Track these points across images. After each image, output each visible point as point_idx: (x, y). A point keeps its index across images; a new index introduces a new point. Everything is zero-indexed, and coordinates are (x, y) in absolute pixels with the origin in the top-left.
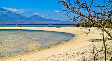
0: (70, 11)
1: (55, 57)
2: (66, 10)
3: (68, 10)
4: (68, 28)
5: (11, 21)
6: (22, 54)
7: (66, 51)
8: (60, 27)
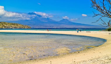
0: (103, 15)
1: (85, 63)
2: (100, 14)
3: (102, 14)
4: (99, 33)
5: (41, 25)
6: (52, 58)
7: (97, 57)
8: (90, 31)
